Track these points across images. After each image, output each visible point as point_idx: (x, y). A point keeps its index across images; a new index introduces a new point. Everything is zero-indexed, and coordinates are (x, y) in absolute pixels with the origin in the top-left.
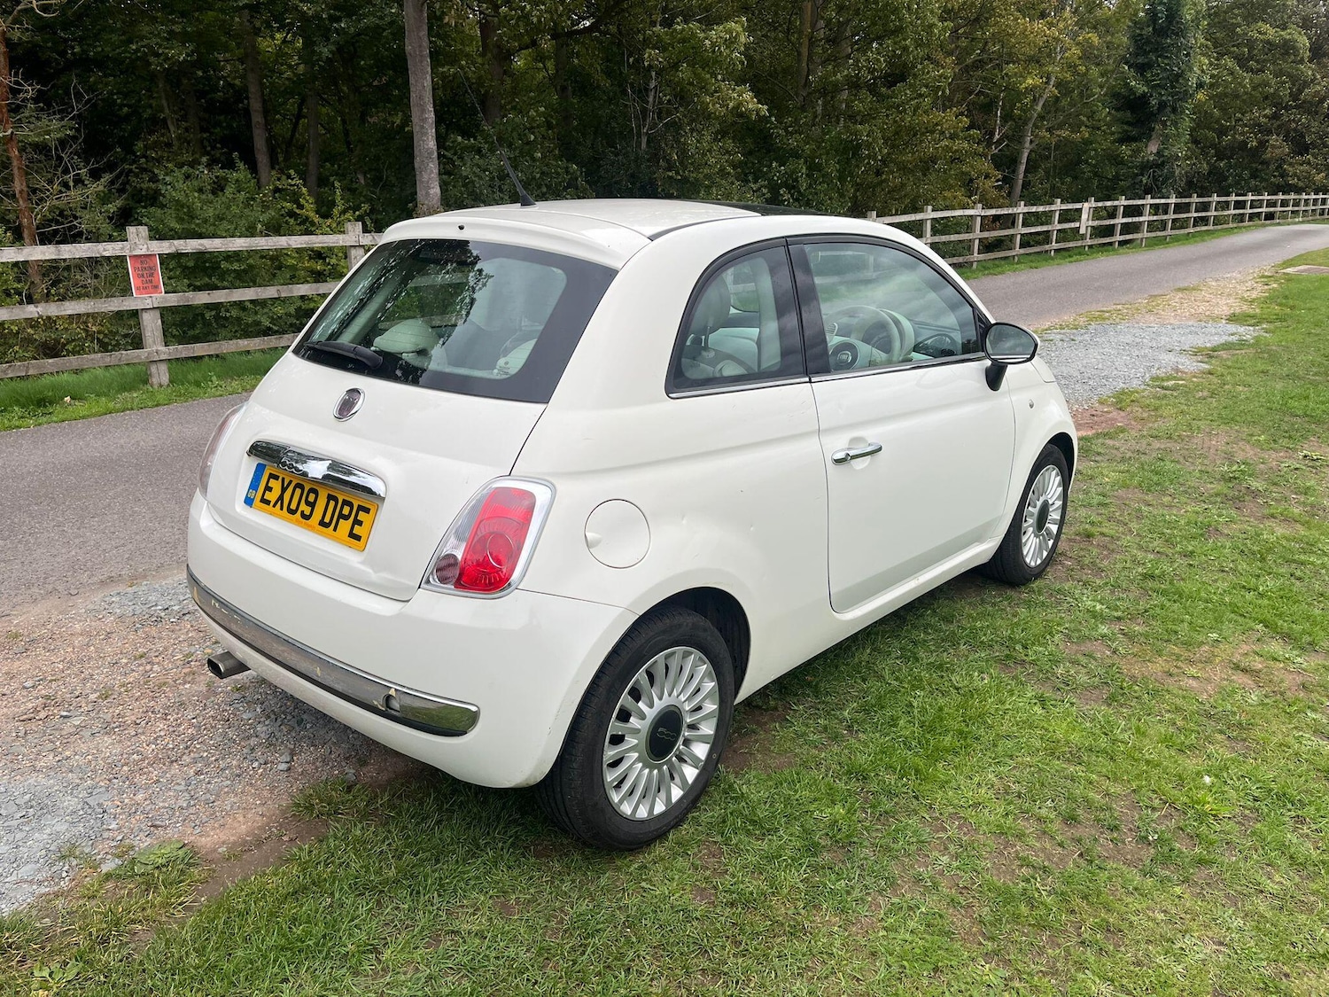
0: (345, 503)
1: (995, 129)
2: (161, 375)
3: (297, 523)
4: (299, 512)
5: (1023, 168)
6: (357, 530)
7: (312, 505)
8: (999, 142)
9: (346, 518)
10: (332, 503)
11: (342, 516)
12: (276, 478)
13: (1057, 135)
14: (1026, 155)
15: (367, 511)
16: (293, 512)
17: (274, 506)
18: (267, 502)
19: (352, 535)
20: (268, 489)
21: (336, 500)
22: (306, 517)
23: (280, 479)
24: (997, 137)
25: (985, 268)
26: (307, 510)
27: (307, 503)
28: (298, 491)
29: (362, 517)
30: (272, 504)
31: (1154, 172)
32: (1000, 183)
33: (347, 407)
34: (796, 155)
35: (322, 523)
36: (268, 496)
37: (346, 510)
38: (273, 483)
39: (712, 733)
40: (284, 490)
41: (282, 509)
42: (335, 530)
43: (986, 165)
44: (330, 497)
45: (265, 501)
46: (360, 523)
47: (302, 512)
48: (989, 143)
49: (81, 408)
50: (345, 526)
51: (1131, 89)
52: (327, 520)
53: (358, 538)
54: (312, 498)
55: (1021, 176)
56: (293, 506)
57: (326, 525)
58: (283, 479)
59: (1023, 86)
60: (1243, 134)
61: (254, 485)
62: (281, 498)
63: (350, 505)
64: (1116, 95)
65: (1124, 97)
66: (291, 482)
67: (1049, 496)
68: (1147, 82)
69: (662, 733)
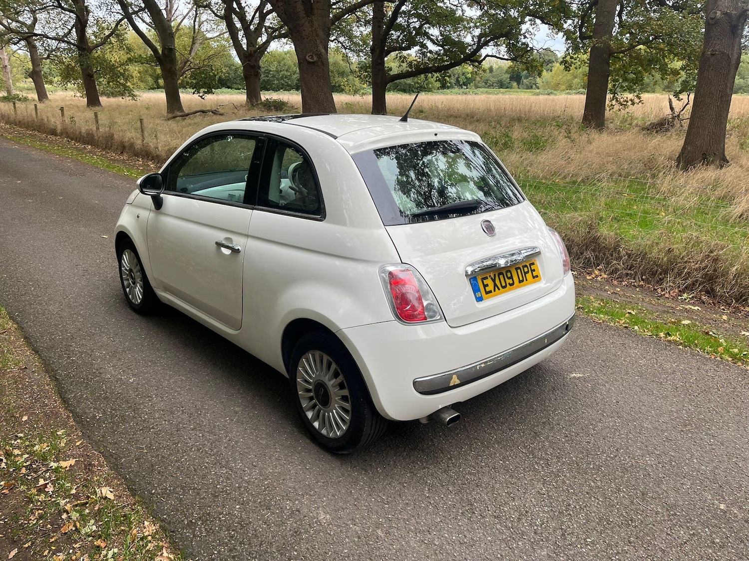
0: (524, 267)
3: (510, 290)
4: (508, 284)
6: (535, 274)
7: (511, 278)
9: (528, 272)
10: (519, 271)
11: (525, 273)
12: (486, 278)
15: (533, 264)
17: (495, 291)
18: (490, 292)
19: (534, 277)
20: (485, 286)
21: (519, 268)
22: (511, 285)
23: (489, 277)
26: (511, 281)
27: (509, 278)
28: (501, 277)
30: (493, 291)
35: (520, 282)
36: (488, 289)
37: (526, 270)
38: (486, 282)
40: (494, 281)
41: (499, 289)
42: (527, 280)
44: (516, 269)
45: (487, 293)
46: (534, 270)
47: (509, 284)
50: (529, 276)
52: (521, 279)
53: (537, 276)
54: (509, 275)
56: (504, 284)
57: (523, 281)
58: (490, 276)
61: (476, 290)
62: (495, 285)
63: (526, 266)
66: (494, 275)
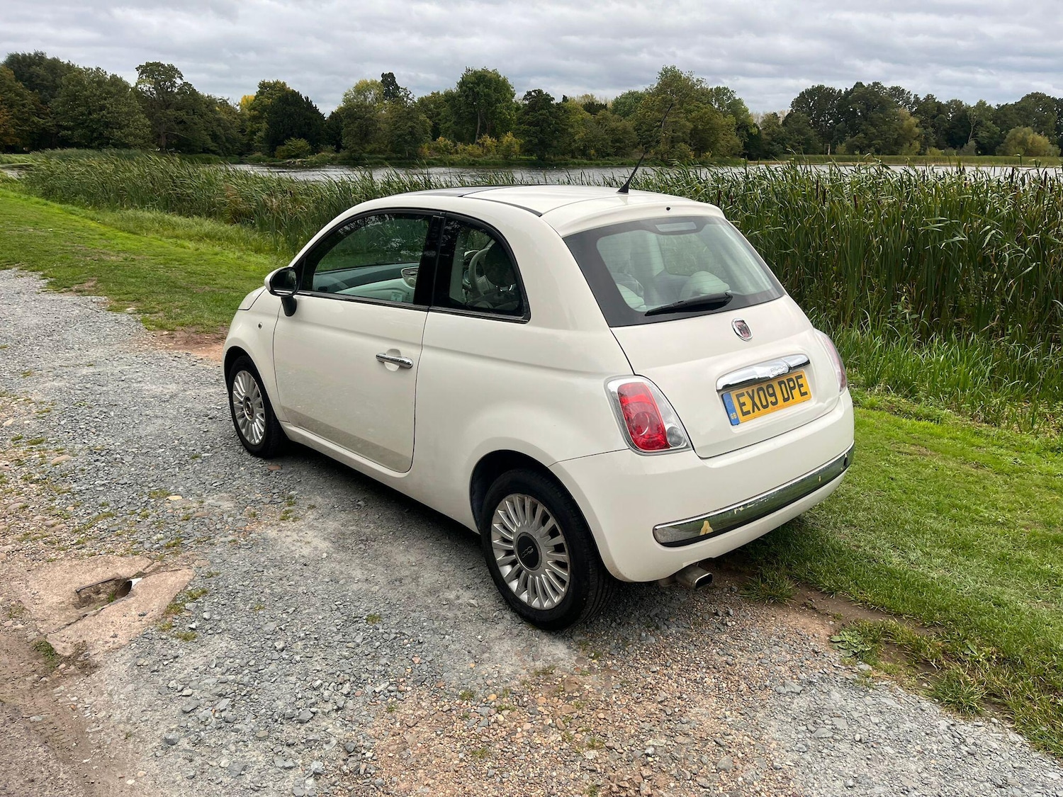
0: (789, 380)
3: (773, 410)
4: (770, 404)
6: (803, 390)
7: (774, 395)
9: (794, 388)
10: (783, 385)
11: (791, 389)
12: (742, 395)
15: (801, 377)
17: (754, 412)
18: (748, 413)
19: (802, 395)
20: (741, 405)
21: (783, 382)
22: (774, 404)
23: (745, 394)
26: (773, 399)
27: (771, 395)
28: (761, 393)
30: (751, 412)
35: (785, 400)
36: (745, 409)
37: (792, 384)
38: (742, 400)
40: (752, 398)
41: (759, 410)
42: (793, 398)
44: (780, 383)
45: (745, 414)
46: (802, 385)
47: (771, 402)
50: (796, 392)
52: (786, 396)
53: (805, 393)
54: (771, 391)
56: (764, 403)
57: (788, 399)
58: (747, 392)
62: (754, 404)
63: (792, 380)
66: (753, 391)
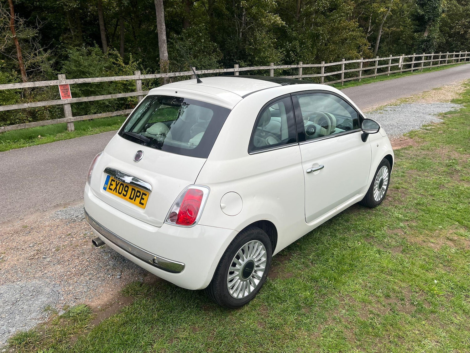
0: (138, 191)
1: (368, 27)
2: (71, 127)
3: (122, 197)
4: (122, 193)
5: (379, 41)
6: (142, 201)
7: (127, 191)
8: (370, 32)
9: (139, 197)
10: (133, 191)
11: (137, 196)
12: (114, 181)
13: (391, 30)
14: (380, 36)
15: (146, 195)
16: (120, 193)
17: (114, 191)
18: (111, 189)
19: (140, 203)
20: (111, 185)
21: (135, 190)
22: (125, 196)
23: (115, 181)
24: (369, 30)
25: (364, 81)
26: (125, 193)
27: (125, 191)
28: (122, 186)
29: (144, 197)
30: (113, 190)
31: (426, 43)
32: (370, 47)
33: (138, 157)
34: (295, 39)
35: (130, 198)
36: (111, 187)
37: (138, 194)
38: (113, 183)
39: (264, 268)
40: (117, 185)
41: (116, 192)
42: (135, 201)
43: (365, 41)
44: (133, 189)
46: (143, 199)
48: (366, 32)
49: (44, 139)
50: (138, 199)
51: (418, 13)
52: (132, 197)
53: (143, 204)
54: (126, 189)
55: (378, 45)
56: (120, 191)
57: (132, 199)
59: (379, 11)
60: (459, 29)
61: (106, 183)
62: (116, 188)
63: (140, 192)
64: (413, 15)
65: (416, 16)
66: (119, 183)
67: (384, 176)
68: (424, 10)
69: (247, 270)
